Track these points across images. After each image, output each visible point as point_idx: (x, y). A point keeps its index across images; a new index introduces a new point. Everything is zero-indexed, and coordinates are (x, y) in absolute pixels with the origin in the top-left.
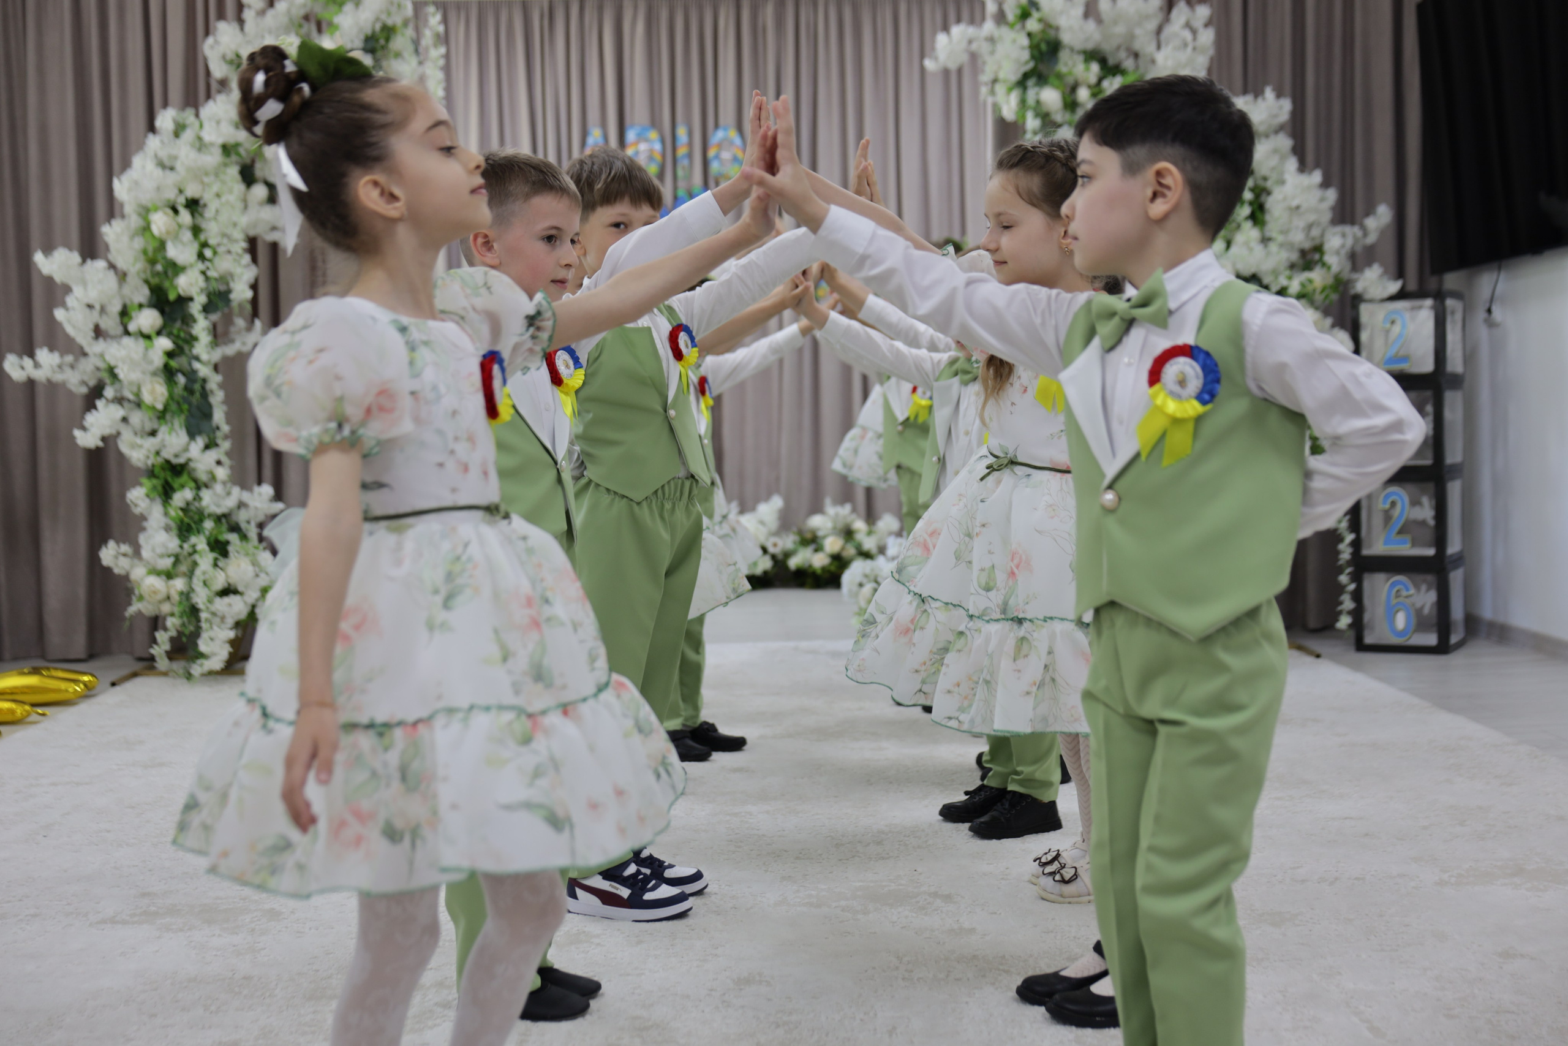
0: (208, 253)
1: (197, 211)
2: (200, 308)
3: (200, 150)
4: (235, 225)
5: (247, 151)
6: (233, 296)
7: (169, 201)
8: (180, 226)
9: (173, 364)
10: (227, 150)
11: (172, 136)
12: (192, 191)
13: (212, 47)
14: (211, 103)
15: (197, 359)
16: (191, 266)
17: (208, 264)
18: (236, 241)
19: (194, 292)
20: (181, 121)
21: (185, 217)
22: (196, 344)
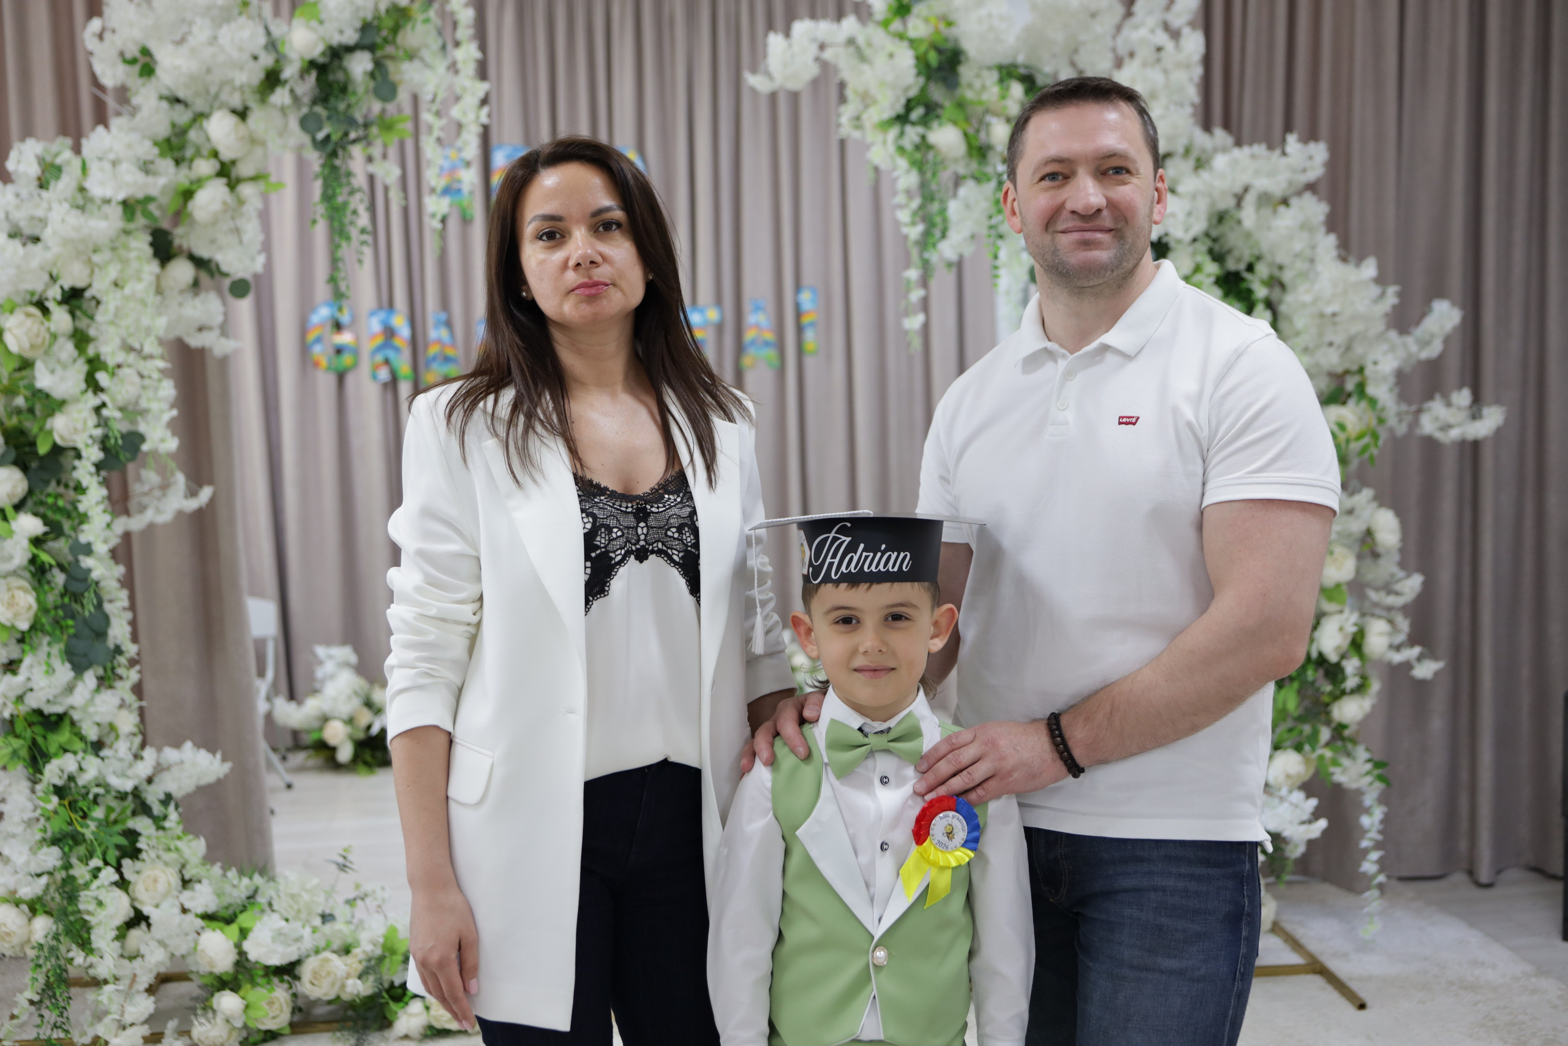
0: (102, 378)
1: (80, 308)
2: (93, 469)
3: (82, 208)
4: (148, 331)
5: (160, 207)
6: (145, 447)
7: (32, 294)
8: (54, 337)
9: (45, 557)
10: (129, 207)
11: (36, 183)
12: (74, 276)
13: (101, 37)
14: (100, 129)
15: (88, 550)
16: (76, 400)
17: (104, 397)
18: (151, 357)
19: (80, 441)
20: (48, 159)
21: (61, 318)
22: (85, 527)
